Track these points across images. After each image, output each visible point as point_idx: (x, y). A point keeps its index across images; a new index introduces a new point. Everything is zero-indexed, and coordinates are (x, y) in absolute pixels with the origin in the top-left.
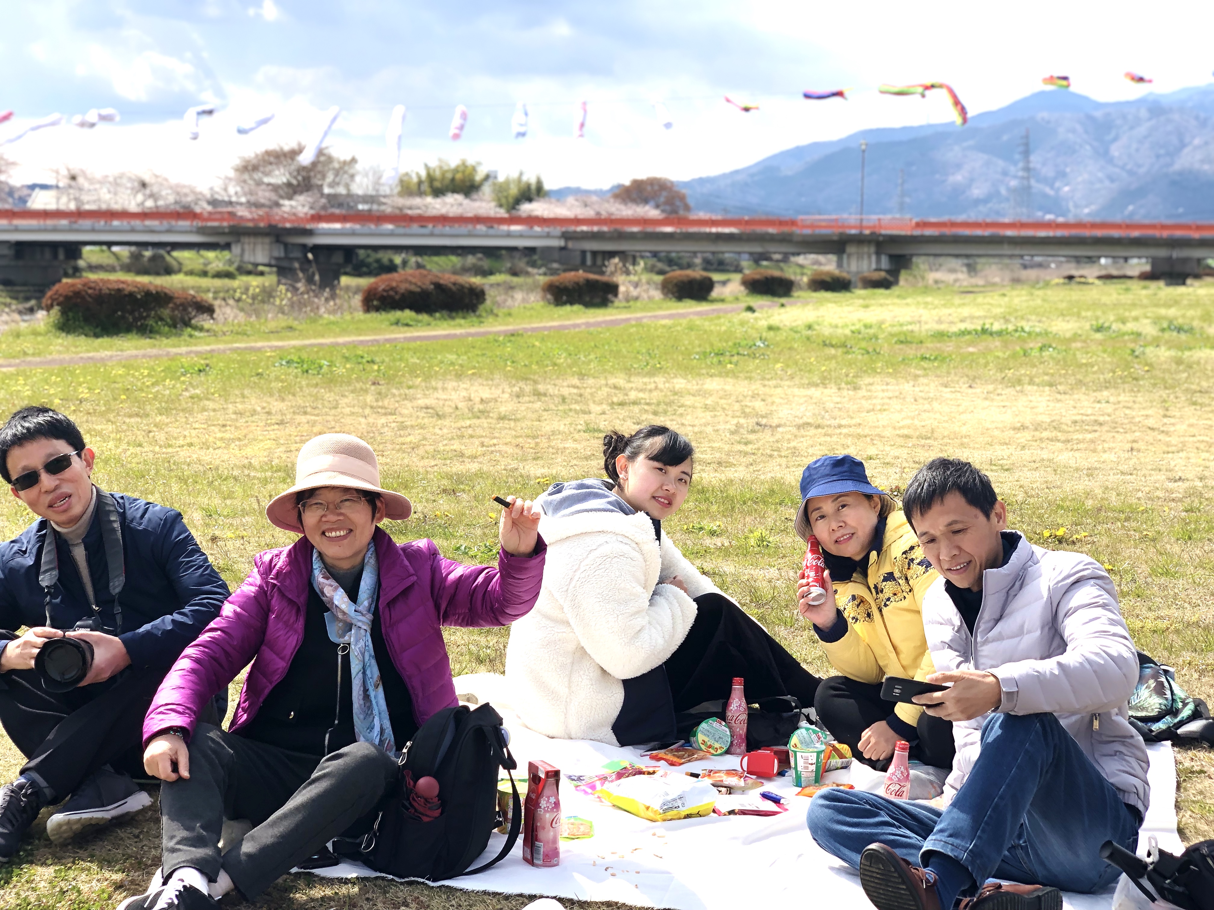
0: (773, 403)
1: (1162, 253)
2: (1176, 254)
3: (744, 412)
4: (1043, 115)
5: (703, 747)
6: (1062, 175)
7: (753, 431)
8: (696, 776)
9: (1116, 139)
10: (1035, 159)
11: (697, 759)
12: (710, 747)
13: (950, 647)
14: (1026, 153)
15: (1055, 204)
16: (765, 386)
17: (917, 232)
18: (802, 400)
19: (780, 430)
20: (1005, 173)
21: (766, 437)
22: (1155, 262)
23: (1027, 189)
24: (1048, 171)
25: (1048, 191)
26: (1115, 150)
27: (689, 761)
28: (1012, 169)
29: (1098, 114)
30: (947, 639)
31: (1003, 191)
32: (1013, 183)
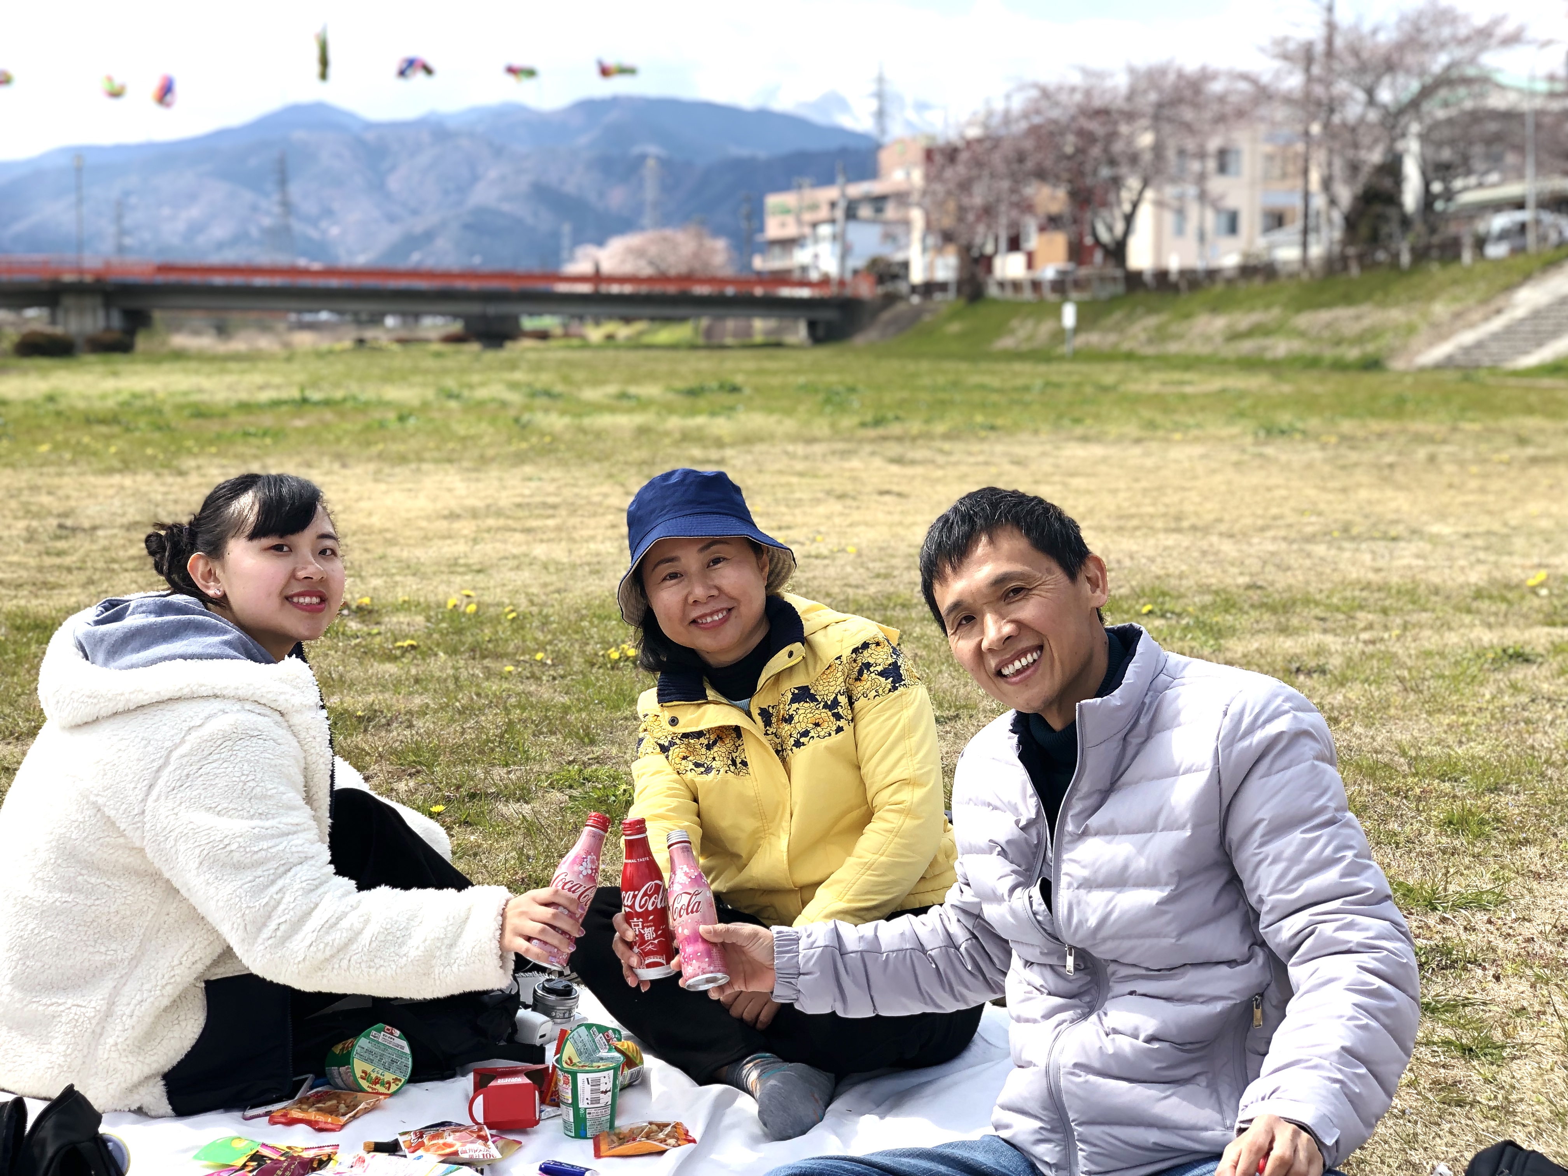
0: (68, 497)
1: (475, 308)
2: (492, 309)
3: (28, 512)
4: (299, 135)
5: (364, 1084)
6: (328, 213)
7: (58, 538)
8: (392, 1148)
9: (393, 168)
10: (295, 190)
11: (367, 1111)
12: (377, 1081)
13: (1003, 853)
14: (283, 181)
15: (321, 248)
16: (41, 474)
17: (160, 279)
18: (111, 492)
19: (100, 533)
20: (255, 208)
21: (82, 545)
22: (468, 320)
23: (286, 230)
24: (309, 207)
25: (313, 233)
26: (394, 183)
27: (354, 1117)
28: (264, 204)
29: (370, 136)
30: (1002, 839)
31: (254, 232)
32: (267, 222)
